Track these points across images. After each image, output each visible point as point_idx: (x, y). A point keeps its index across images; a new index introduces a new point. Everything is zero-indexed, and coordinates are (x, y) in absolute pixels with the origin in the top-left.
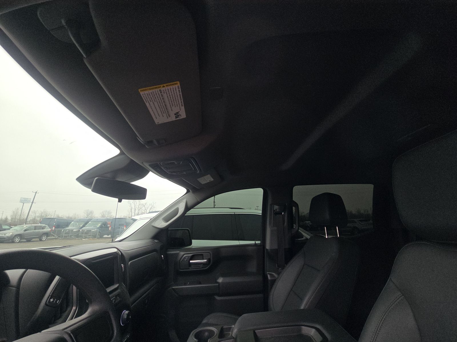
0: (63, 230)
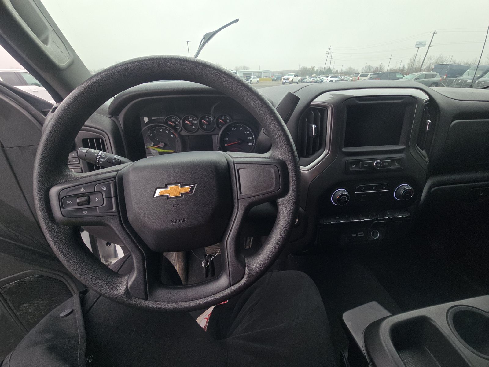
0: (455, 80)
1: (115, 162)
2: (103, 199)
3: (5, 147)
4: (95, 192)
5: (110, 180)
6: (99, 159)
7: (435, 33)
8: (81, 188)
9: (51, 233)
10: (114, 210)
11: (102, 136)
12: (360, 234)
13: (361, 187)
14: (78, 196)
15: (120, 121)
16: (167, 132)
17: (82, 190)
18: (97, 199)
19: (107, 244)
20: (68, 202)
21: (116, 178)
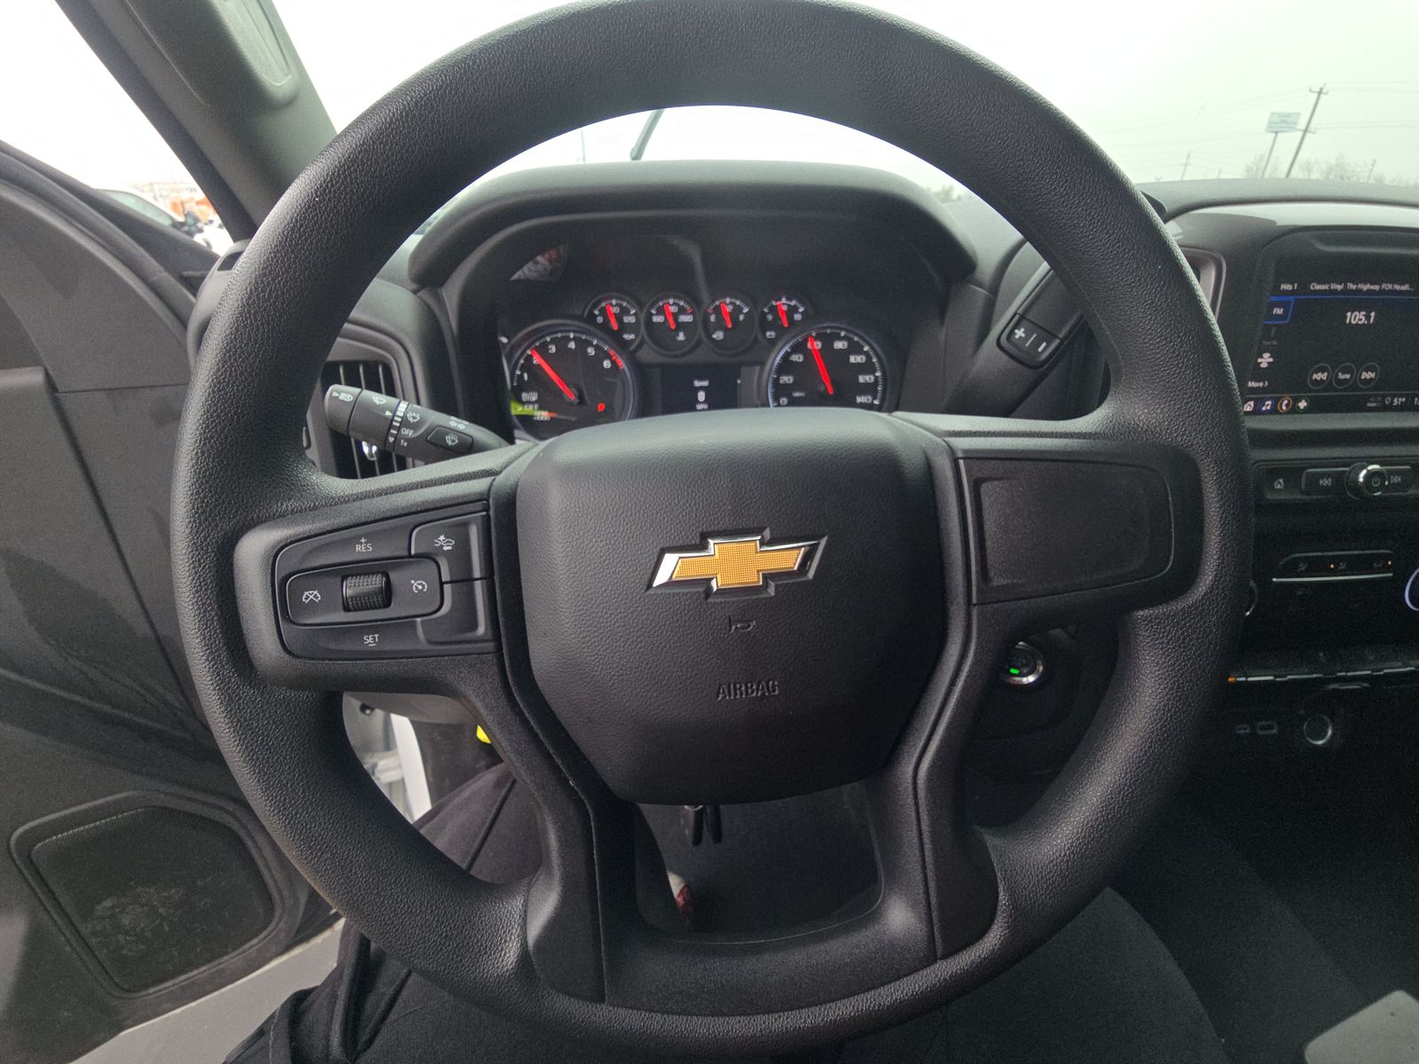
1: (453, 441)
2: (442, 584)
3: (60, 391)
4: (408, 560)
5: (471, 507)
6: (399, 429)
7: (1324, 91)
8: (357, 540)
9: (238, 721)
10: (481, 630)
11: (388, 356)
12: (1263, 728)
13: (1297, 561)
14: (346, 571)
15: (448, 307)
16: (591, 351)
17: (363, 549)
18: (418, 585)
19: (363, 708)
20: (307, 597)
21: (488, 501)
